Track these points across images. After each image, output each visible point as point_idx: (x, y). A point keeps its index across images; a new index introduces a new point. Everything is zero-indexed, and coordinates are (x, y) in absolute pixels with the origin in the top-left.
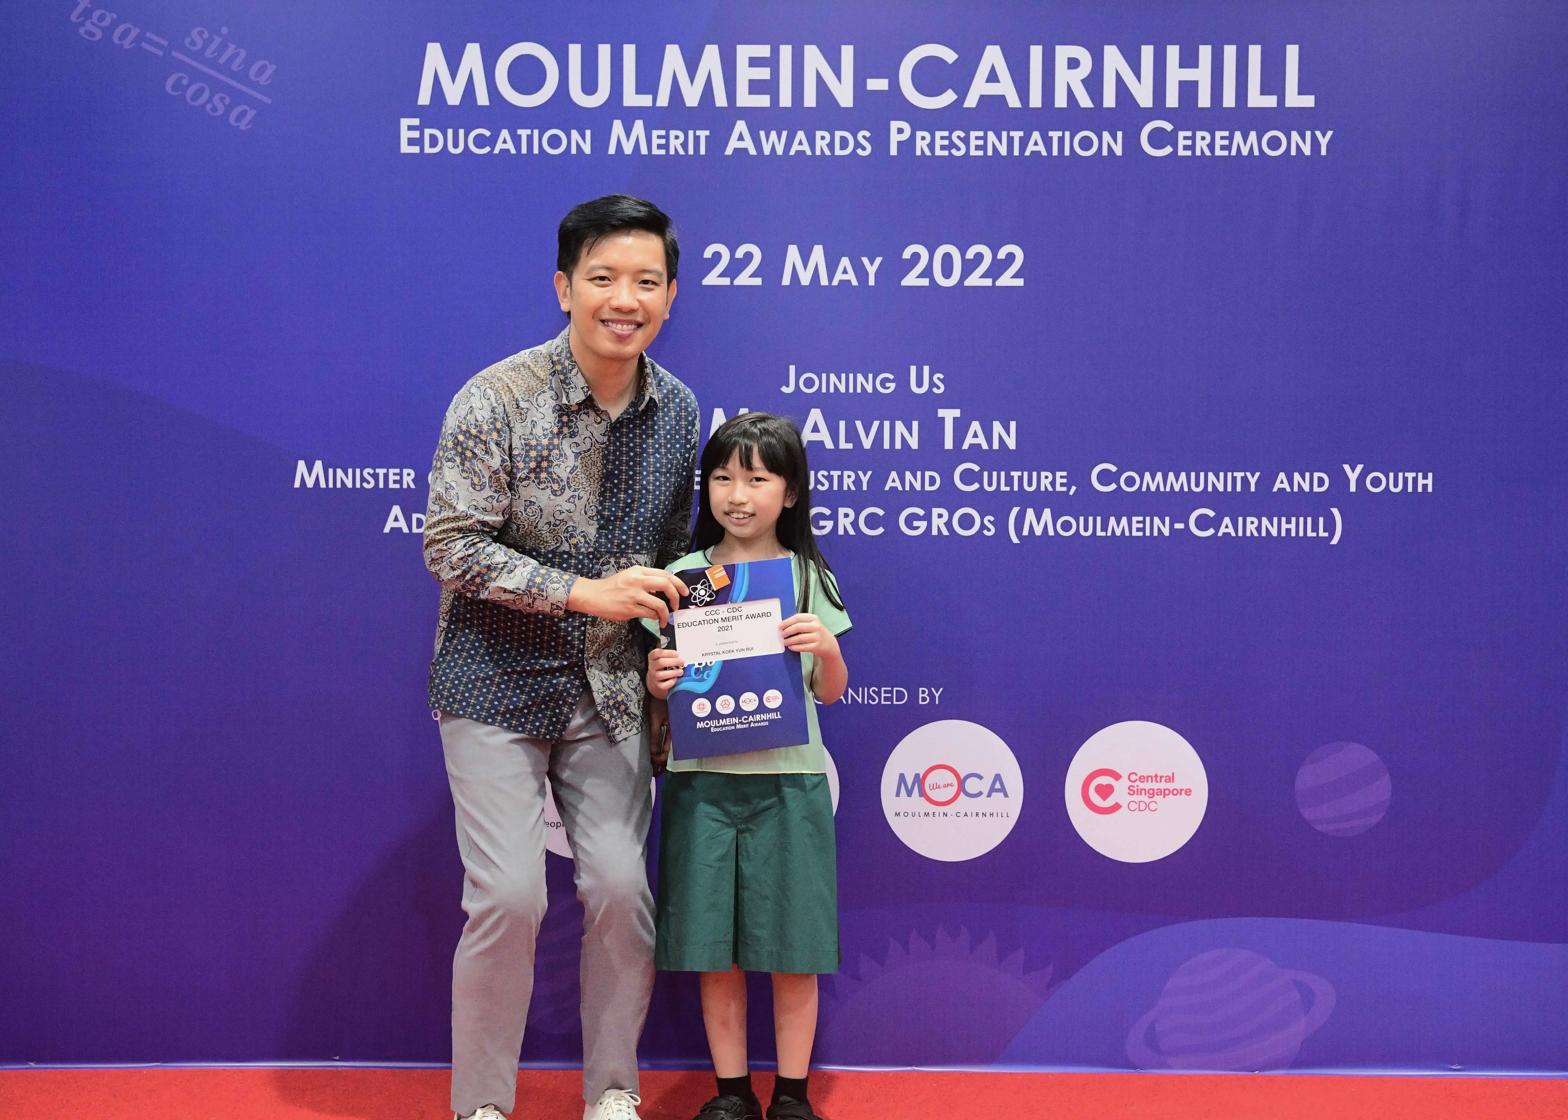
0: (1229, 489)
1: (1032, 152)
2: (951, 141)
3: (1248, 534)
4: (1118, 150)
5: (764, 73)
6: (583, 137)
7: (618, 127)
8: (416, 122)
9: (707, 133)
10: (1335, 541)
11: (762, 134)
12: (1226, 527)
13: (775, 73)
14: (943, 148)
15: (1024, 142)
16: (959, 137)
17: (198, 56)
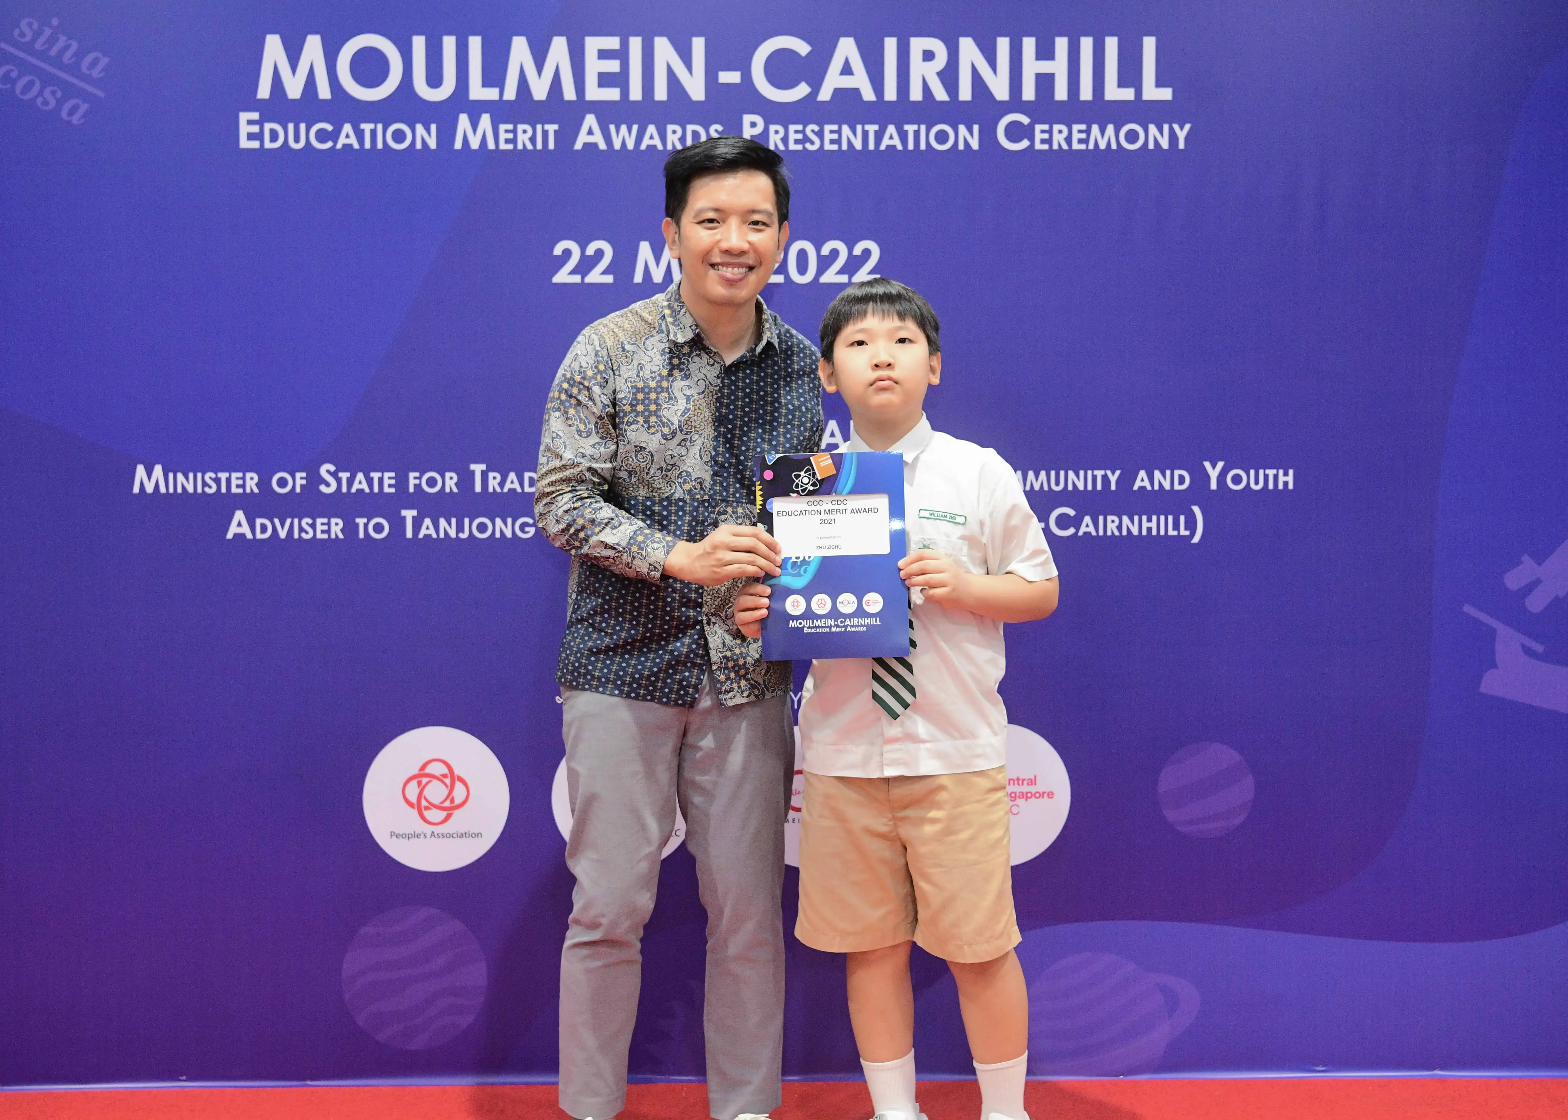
0: (1090, 488)
1: (888, 146)
2: (805, 136)
3: (1109, 533)
4: (975, 144)
5: (613, 66)
6: (428, 131)
7: (464, 121)
8: (255, 116)
9: (556, 127)
10: (1196, 539)
11: (612, 128)
12: (1087, 526)
13: (625, 65)
14: (797, 142)
15: (879, 136)
16: (813, 131)
17: (28, 48)
